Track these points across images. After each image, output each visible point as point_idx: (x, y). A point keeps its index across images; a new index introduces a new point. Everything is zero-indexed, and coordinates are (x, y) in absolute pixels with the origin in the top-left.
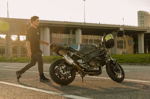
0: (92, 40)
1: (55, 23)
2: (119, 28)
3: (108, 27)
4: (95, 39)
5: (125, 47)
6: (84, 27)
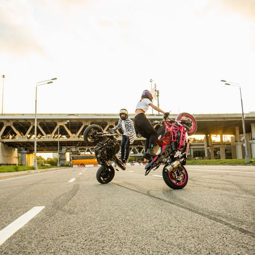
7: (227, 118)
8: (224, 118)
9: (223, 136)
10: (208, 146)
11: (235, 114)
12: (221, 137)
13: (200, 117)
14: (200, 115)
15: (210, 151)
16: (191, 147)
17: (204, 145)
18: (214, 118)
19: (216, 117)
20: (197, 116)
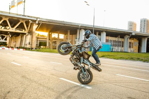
0: (112, 40)
1: (90, 27)
2: (132, 33)
3: (124, 32)
4: (113, 40)
5: (132, 47)
6: (108, 31)
7: (66, 24)
8: (64, 24)
9: (60, 34)
10: (49, 40)
11: (71, 23)
12: (58, 36)
13: (51, 21)
14: (51, 20)
15: (50, 43)
16: (38, 39)
17: (46, 39)
18: (58, 23)
19: (60, 22)
20: (49, 21)
